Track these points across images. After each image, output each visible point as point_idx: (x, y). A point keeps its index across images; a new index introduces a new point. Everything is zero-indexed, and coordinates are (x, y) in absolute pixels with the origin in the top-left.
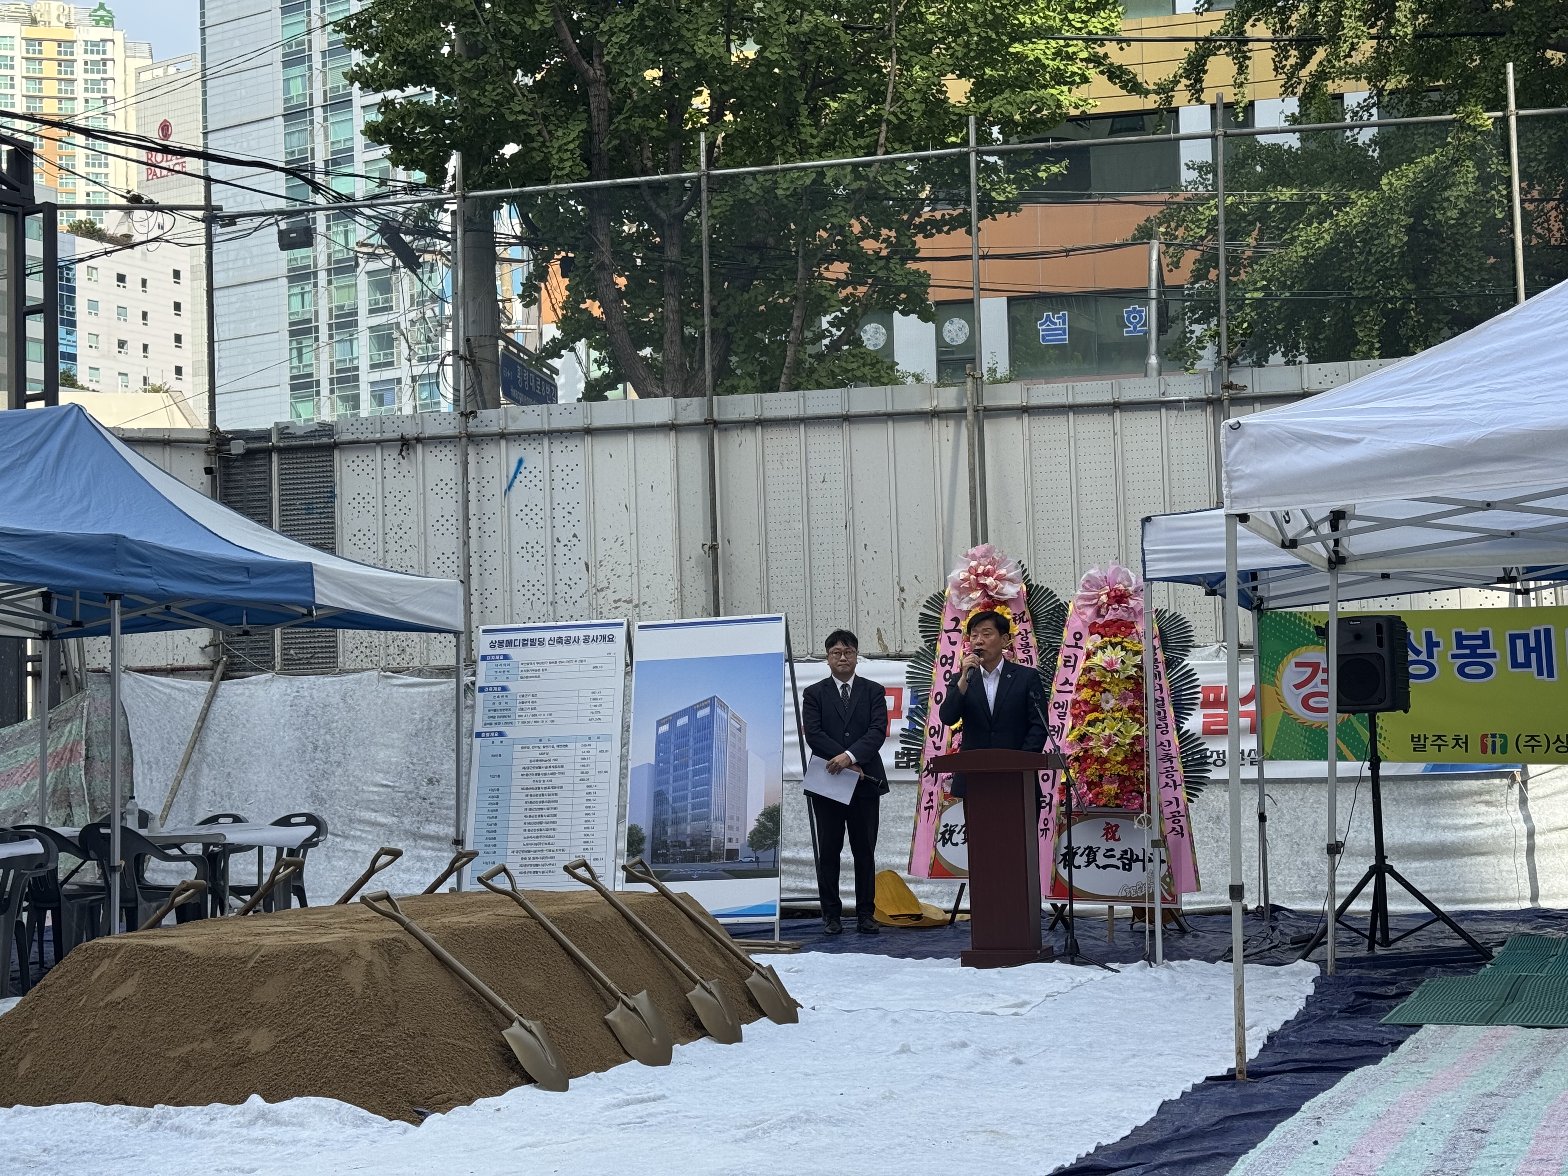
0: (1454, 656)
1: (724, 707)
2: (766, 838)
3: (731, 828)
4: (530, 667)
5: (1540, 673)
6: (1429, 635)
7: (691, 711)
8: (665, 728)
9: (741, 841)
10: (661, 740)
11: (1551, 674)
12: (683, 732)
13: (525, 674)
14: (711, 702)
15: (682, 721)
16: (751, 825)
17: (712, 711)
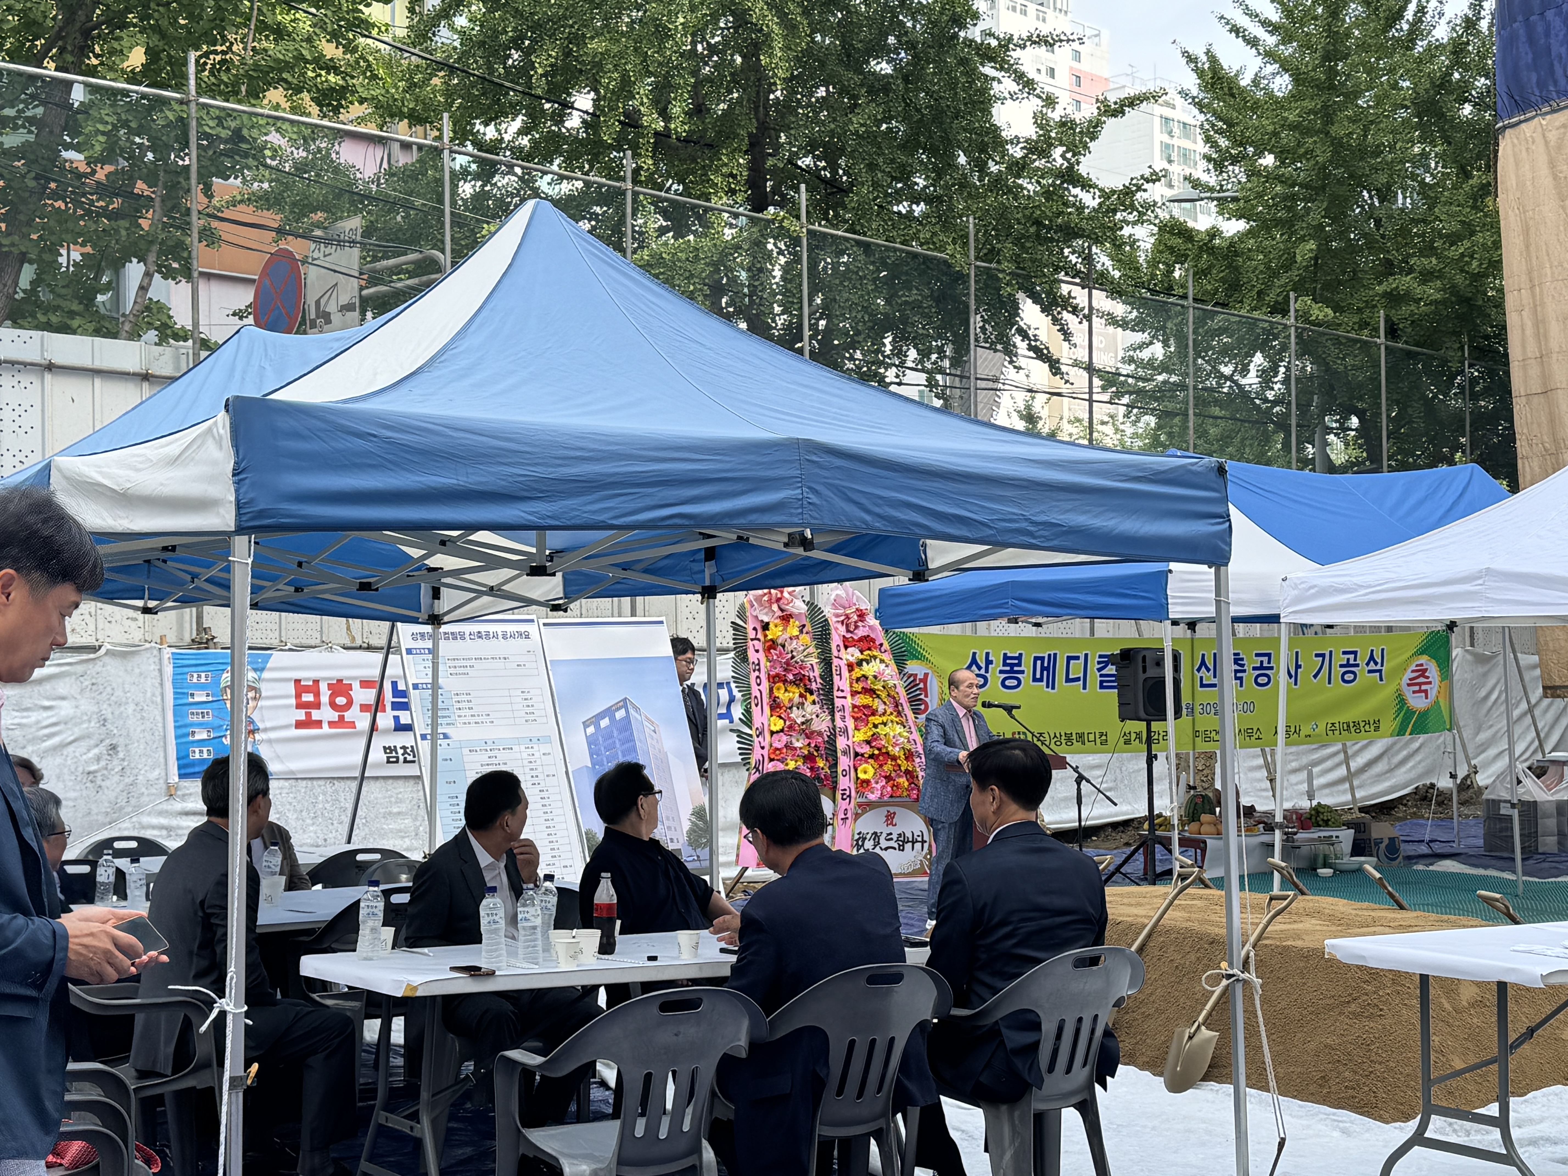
0: (1001, 672)
1: (637, 709)
2: (700, 837)
3: (669, 828)
4: (457, 663)
5: (1048, 687)
6: (987, 654)
7: (609, 712)
8: (591, 730)
9: (681, 841)
10: (591, 741)
11: (1053, 688)
12: (608, 735)
13: (452, 671)
14: (624, 703)
15: (605, 723)
16: (686, 826)
17: (627, 712)
